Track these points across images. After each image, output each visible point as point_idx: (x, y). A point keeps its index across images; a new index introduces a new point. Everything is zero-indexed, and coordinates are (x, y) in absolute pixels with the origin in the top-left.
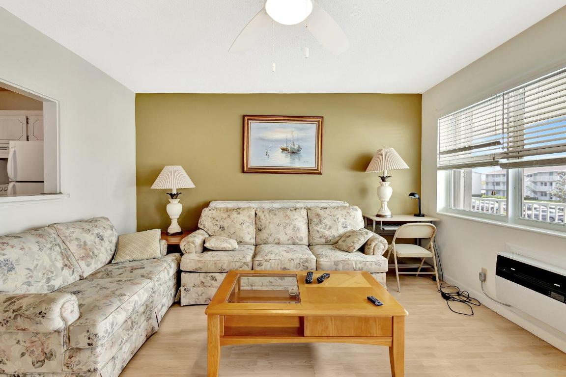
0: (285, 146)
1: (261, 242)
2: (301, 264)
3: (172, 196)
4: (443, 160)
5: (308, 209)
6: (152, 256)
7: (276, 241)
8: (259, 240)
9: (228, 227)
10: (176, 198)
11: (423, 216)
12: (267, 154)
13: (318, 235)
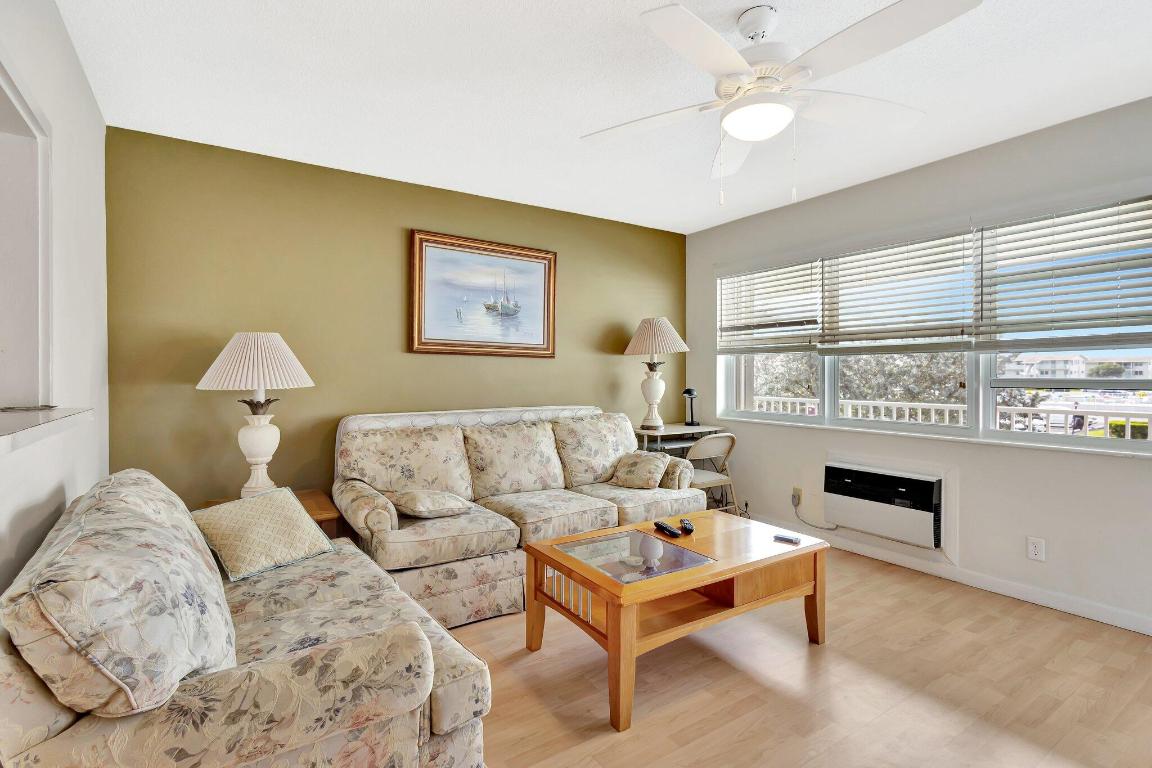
0: (491, 302)
1: (485, 493)
2: (599, 518)
3: (255, 407)
4: (722, 340)
5: (554, 423)
6: (314, 551)
7: (515, 487)
8: (480, 490)
9: (419, 469)
10: (264, 414)
11: (698, 424)
12: (459, 314)
13: (583, 468)
